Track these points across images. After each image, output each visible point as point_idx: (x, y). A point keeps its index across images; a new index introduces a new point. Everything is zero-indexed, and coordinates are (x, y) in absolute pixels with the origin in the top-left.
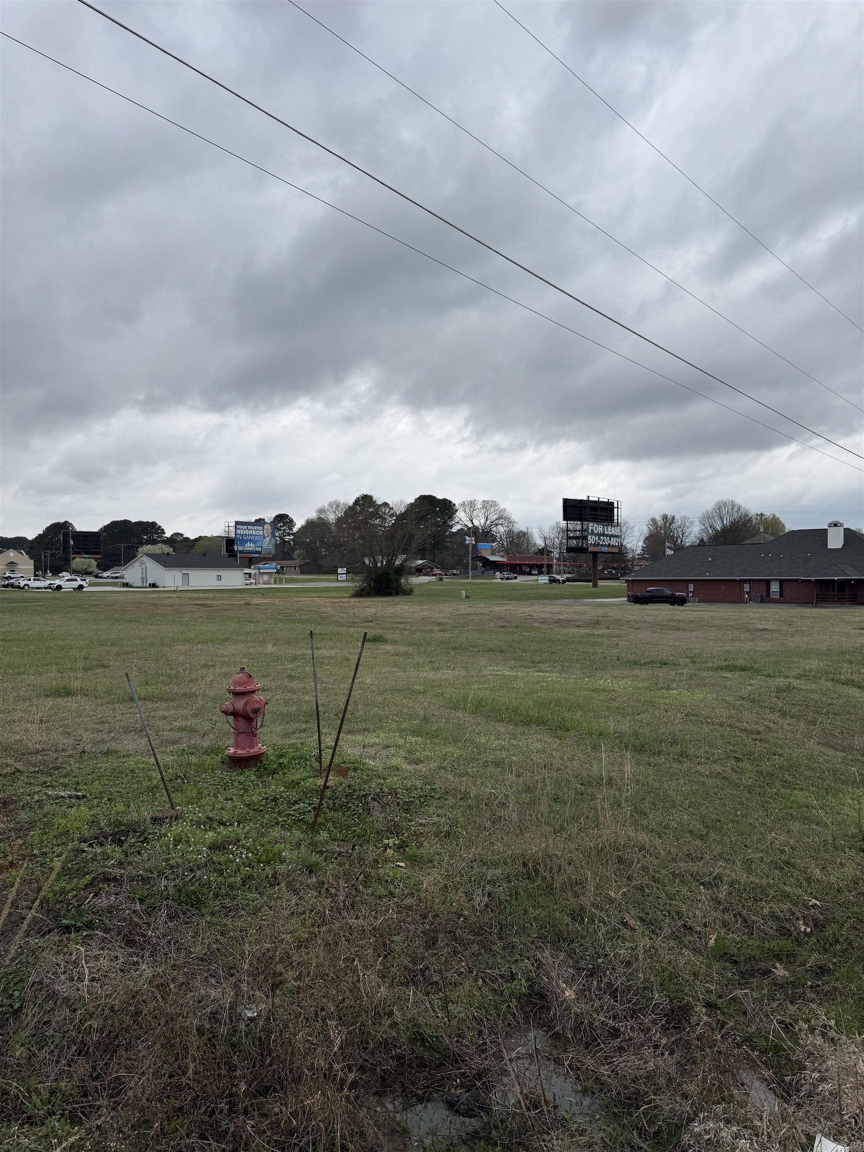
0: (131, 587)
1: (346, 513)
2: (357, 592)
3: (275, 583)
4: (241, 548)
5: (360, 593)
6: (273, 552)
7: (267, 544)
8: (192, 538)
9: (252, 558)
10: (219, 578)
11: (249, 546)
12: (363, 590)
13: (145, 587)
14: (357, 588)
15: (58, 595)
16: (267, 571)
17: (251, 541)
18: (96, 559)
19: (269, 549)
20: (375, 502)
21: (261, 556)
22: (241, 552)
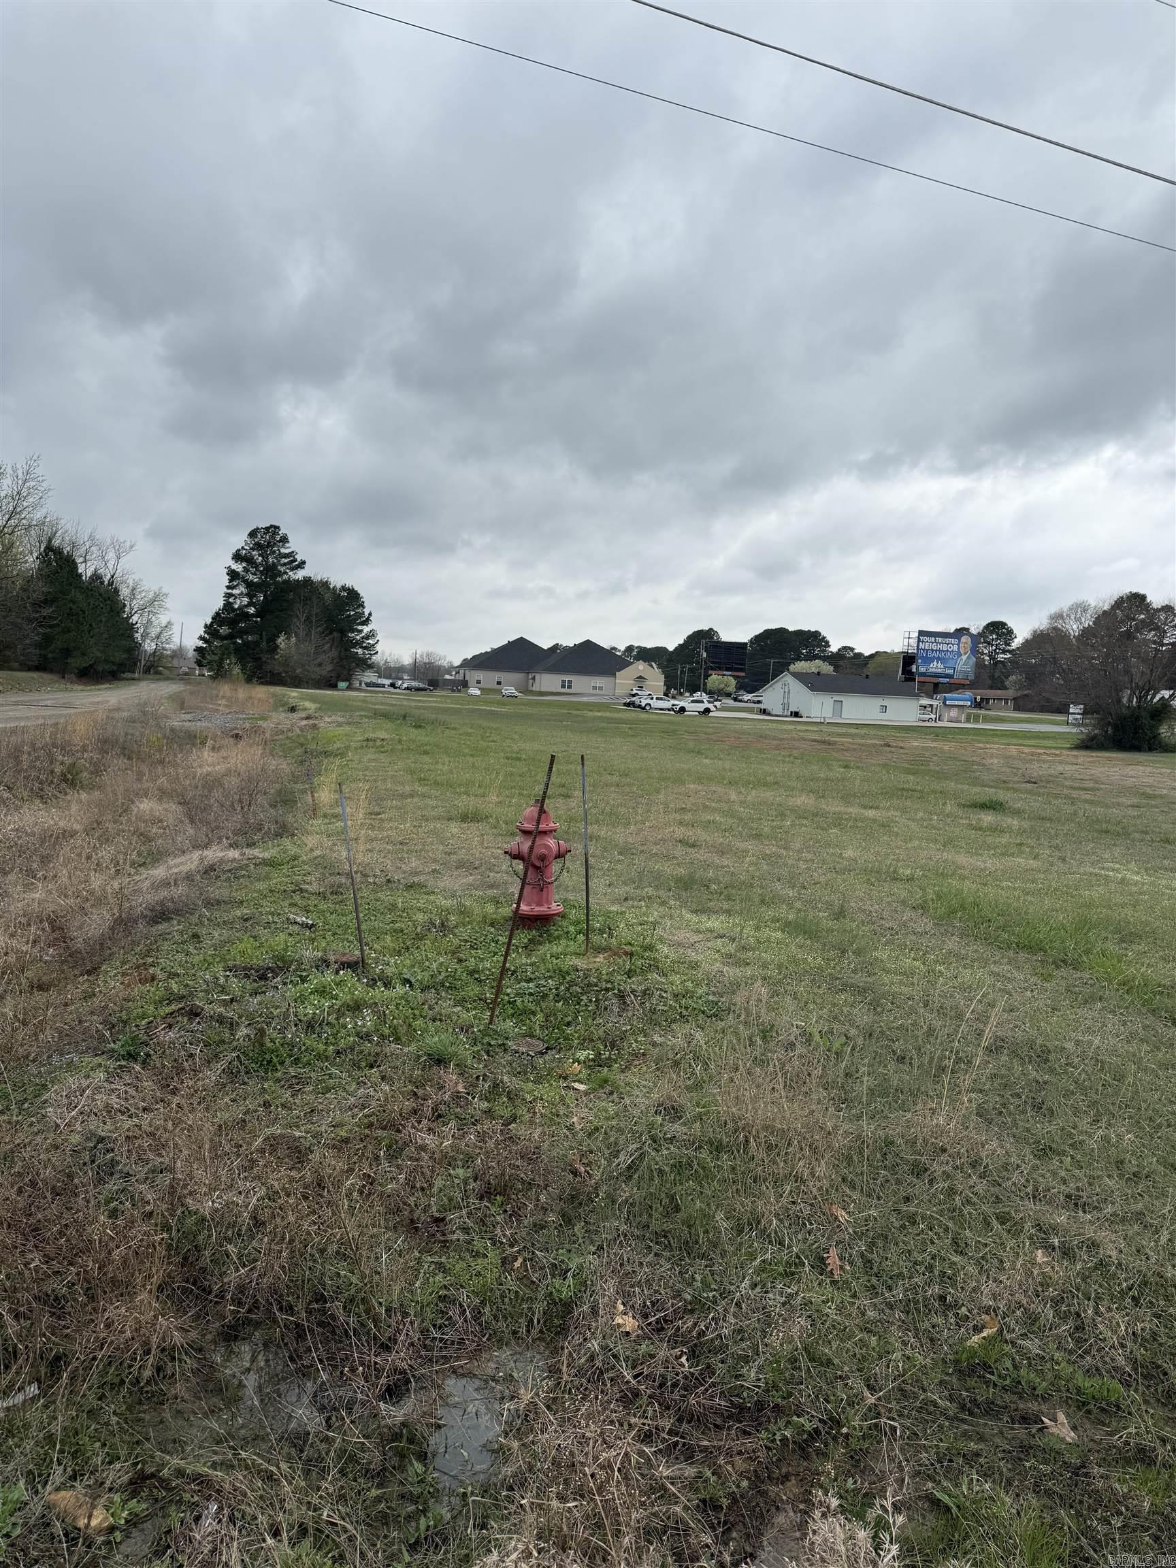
0: (769, 714)
1: (1097, 621)
2: (1083, 741)
3: (968, 720)
4: (922, 669)
5: (1088, 744)
6: (971, 677)
7: (964, 665)
8: (867, 654)
9: (938, 683)
10: (884, 709)
11: (936, 667)
12: (1093, 738)
13: (786, 716)
14: (1084, 737)
15: (679, 718)
16: (956, 703)
17: (938, 659)
18: (735, 677)
19: (965, 672)
20: (1149, 605)
21: (952, 681)
22: (923, 674)
